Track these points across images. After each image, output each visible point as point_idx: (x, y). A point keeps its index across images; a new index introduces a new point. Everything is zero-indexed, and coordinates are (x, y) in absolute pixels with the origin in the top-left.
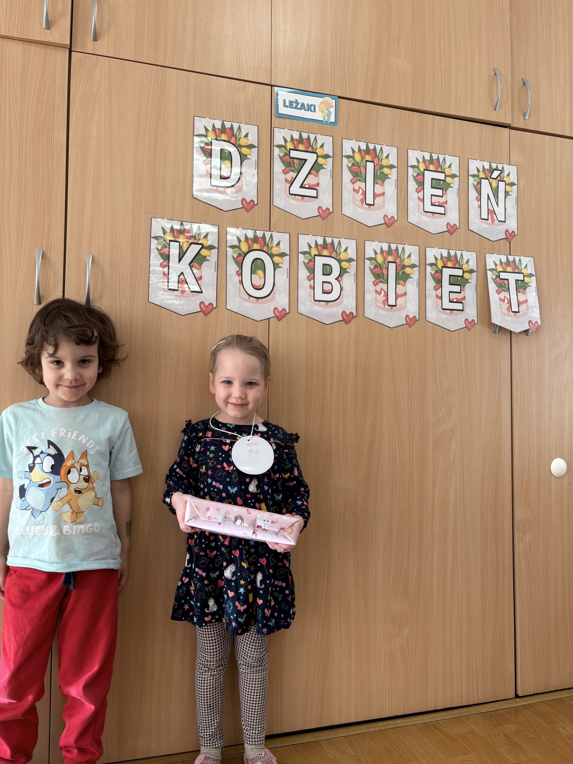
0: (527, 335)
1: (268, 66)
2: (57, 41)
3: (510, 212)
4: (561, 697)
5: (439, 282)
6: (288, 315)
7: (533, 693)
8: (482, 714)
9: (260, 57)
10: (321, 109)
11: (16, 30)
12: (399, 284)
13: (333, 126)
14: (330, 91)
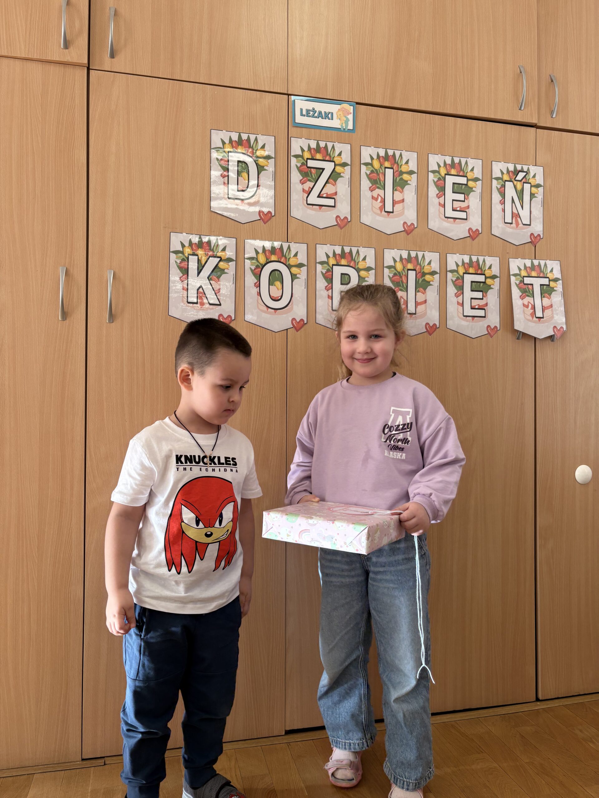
0: (553, 341)
1: (284, 75)
2: (75, 60)
3: (536, 215)
4: (582, 701)
5: (460, 288)
6: (307, 324)
7: (554, 697)
8: (501, 716)
9: (276, 66)
10: (339, 116)
11: (35, 51)
12: (419, 291)
13: (351, 133)
14: (348, 98)
